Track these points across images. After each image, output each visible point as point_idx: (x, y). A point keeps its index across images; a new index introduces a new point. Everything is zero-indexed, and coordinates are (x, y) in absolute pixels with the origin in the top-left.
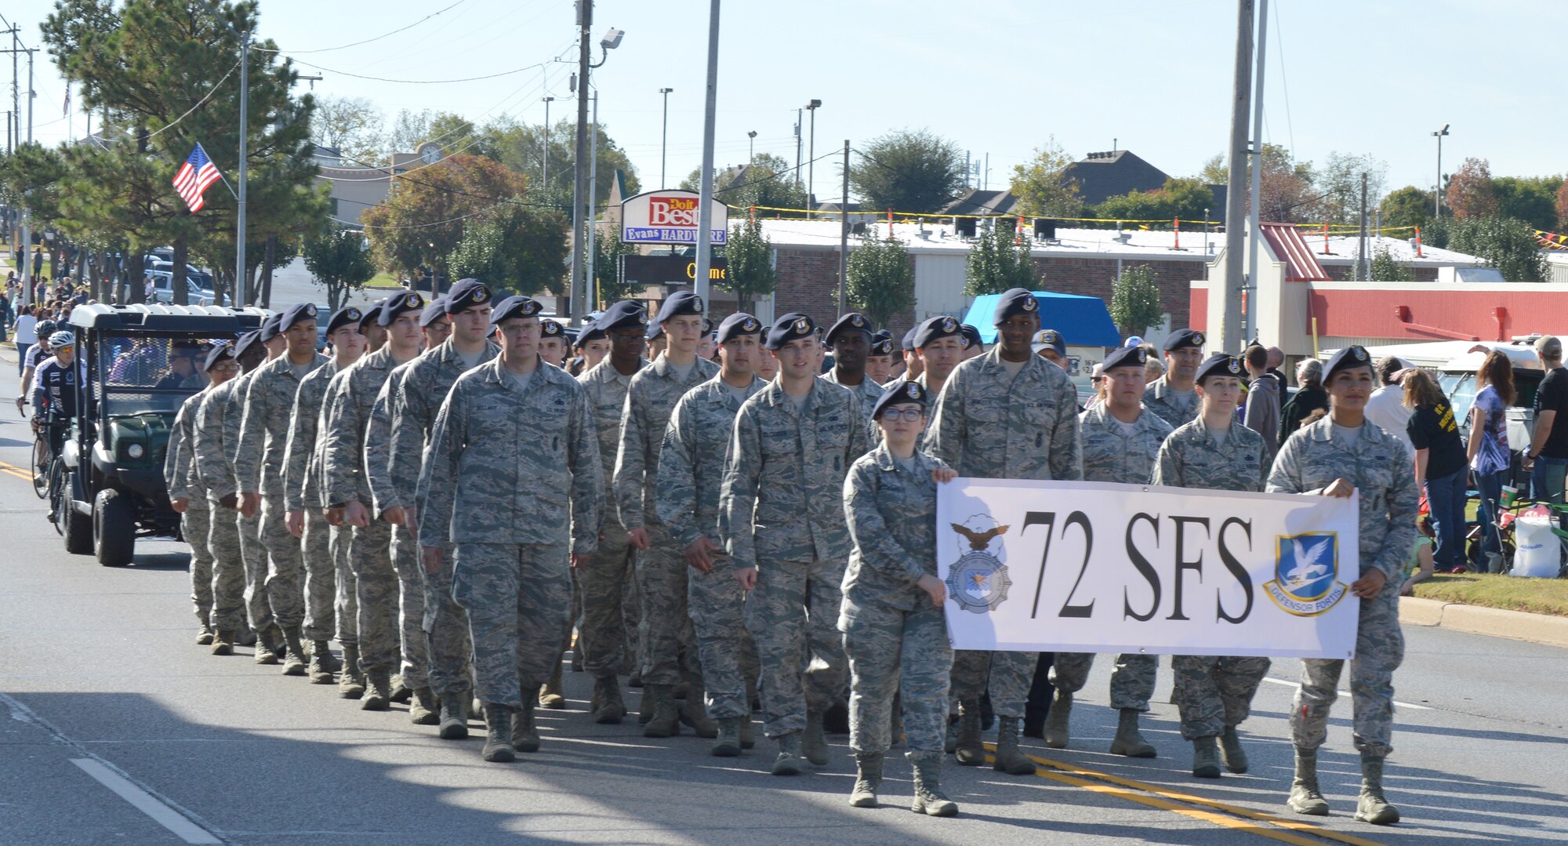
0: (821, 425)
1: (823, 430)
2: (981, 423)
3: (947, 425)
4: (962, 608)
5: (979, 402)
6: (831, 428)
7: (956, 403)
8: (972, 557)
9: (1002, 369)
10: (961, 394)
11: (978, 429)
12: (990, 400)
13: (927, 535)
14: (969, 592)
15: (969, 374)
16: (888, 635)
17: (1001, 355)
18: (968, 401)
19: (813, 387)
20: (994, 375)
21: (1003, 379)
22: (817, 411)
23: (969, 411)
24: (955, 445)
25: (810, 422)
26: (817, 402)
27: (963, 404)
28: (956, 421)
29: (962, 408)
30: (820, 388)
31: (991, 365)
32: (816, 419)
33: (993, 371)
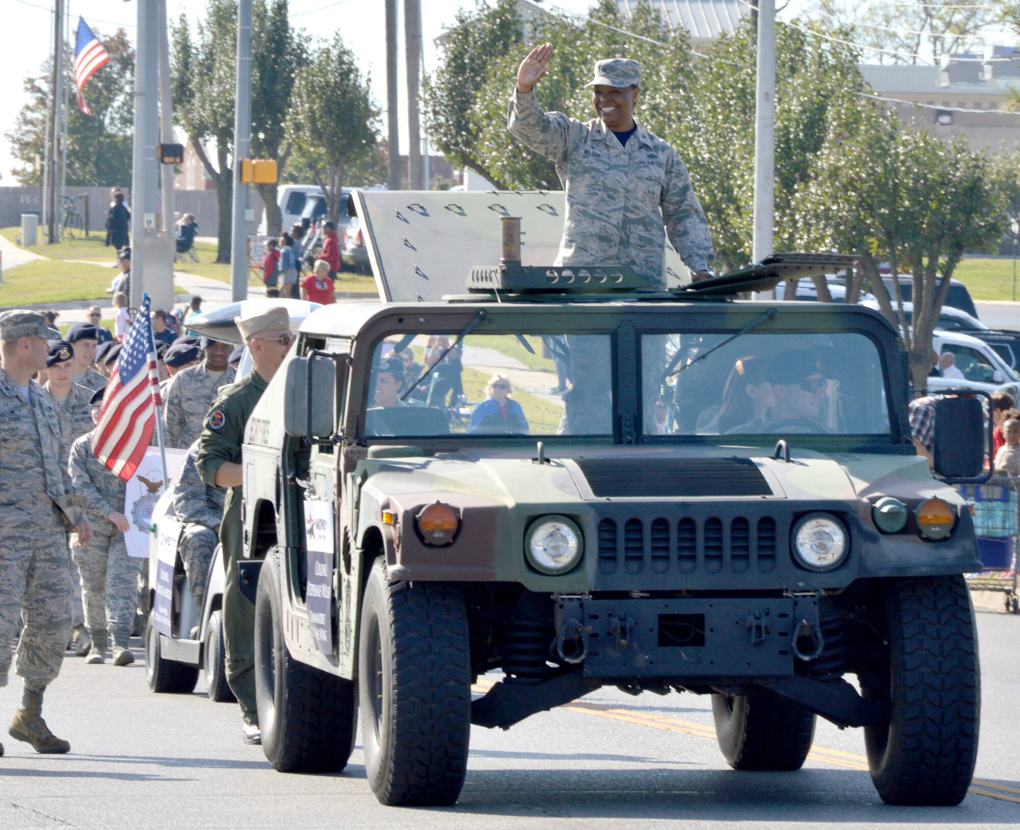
0: (76, 417)
1: (77, 420)
2: (193, 414)
3: (171, 416)
4: (140, 530)
5: (191, 400)
6: (83, 419)
7: (176, 401)
8: (148, 497)
9: (208, 377)
10: (179, 395)
11: (192, 418)
12: (198, 398)
13: (120, 485)
14: (145, 520)
15: (184, 380)
16: (97, 551)
17: (206, 367)
18: (183, 399)
19: (71, 391)
20: (201, 381)
21: (208, 383)
22: (73, 407)
23: (185, 406)
24: (176, 429)
25: (68, 415)
26: (74, 401)
27: (180, 401)
28: (176, 413)
29: (179, 404)
30: (76, 392)
31: (199, 374)
32: (73, 413)
33: (201, 378)
